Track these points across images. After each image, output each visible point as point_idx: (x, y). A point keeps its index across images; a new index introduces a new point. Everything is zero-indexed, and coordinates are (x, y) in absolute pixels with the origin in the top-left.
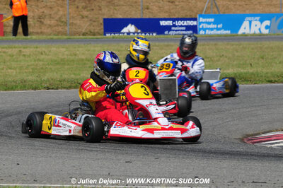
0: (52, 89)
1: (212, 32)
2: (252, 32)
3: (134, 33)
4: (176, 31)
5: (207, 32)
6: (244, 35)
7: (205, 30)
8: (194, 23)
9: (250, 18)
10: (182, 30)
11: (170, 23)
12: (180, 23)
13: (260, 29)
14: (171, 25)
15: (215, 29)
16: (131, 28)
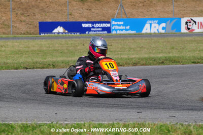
0: (30, 69)
1: (122, 32)
2: (152, 32)
3: (62, 33)
4: (94, 31)
5: (118, 32)
6: (146, 34)
7: (116, 30)
8: (108, 25)
9: (150, 22)
10: (99, 31)
11: (90, 25)
12: (98, 25)
13: (158, 30)
14: (91, 26)
15: (124, 29)
16: (60, 29)
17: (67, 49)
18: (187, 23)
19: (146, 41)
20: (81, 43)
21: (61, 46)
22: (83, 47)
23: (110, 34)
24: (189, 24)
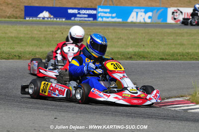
1: (108, 20)
2: (138, 21)
3: (48, 18)
4: (80, 17)
6: (132, 22)
7: (102, 17)
8: (94, 12)
9: (137, 10)
10: (84, 17)
11: (76, 11)
12: (84, 12)
13: (144, 19)
14: (77, 13)
15: (110, 17)
16: (45, 14)
17: (44, 37)
18: (173, 13)
19: (126, 32)
20: (61, 31)
21: (39, 33)
22: (62, 35)
23: (95, 21)
24: (175, 14)
